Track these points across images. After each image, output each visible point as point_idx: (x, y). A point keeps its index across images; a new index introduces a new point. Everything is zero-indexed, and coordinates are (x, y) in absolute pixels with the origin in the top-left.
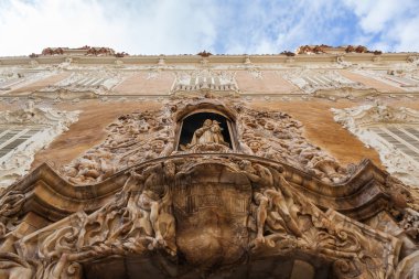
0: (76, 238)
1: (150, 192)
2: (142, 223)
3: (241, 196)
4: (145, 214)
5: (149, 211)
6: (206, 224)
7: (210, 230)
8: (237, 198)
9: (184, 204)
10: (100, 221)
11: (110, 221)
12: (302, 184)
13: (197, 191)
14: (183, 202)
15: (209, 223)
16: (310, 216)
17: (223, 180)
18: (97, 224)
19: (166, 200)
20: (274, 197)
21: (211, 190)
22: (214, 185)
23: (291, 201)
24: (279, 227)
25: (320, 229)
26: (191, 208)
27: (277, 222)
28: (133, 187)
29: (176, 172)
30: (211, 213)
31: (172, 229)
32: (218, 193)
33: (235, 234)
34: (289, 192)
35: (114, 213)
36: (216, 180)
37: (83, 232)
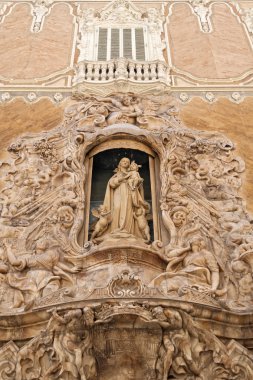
0: (14, 372)
1: (73, 336)
2: (69, 367)
3: (152, 339)
4: (71, 358)
5: (74, 355)
6: (122, 365)
7: (125, 371)
8: (149, 341)
9: (102, 348)
10: (31, 357)
11: (40, 358)
12: (210, 318)
13: (113, 336)
14: (102, 345)
15: (124, 365)
16: (212, 352)
17: (137, 326)
18: (30, 360)
19: (87, 343)
20: (181, 341)
21: (126, 336)
22: (128, 330)
23: (197, 340)
24: (182, 371)
25: (218, 364)
26: (108, 350)
27: (180, 366)
28: (56, 326)
29: (95, 319)
30: (126, 357)
31: (94, 370)
32: (132, 338)
33: (145, 374)
34: (196, 334)
35: (42, 350)
36: (130, 326)
37: (19, 368)
